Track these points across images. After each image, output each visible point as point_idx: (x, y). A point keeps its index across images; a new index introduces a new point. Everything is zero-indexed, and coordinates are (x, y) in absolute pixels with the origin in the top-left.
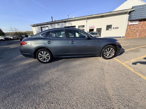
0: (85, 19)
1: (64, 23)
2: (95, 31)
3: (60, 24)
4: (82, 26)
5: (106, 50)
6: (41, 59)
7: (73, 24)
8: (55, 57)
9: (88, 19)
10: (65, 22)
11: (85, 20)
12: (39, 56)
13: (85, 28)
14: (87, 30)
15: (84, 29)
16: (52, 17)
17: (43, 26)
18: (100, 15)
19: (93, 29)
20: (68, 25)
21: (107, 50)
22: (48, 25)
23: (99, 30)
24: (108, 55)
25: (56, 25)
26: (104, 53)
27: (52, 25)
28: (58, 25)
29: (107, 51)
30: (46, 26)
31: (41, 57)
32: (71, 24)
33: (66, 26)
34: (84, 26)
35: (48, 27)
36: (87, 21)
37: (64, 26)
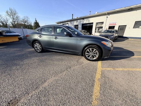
0: (105, 14)
1: (82, 20)
2: (116, 28)
3: (79, 21)
5: (88, 50)
7: (91, 20)
8: (44, 49)
9: (109, 14)
10: (83, 19)
13: (103, 25)
14: (106, 27)
15: (102, 26)
16: (73, 15)
17: (64, 23)
18: (127, 8)
19: (115, 26)
20: (85, 21)
22: (68, 22)
23: (122, 28)
25: (75, 22)
27: (72, 22)
30: (66, 23)
32: (89, 21)
34: (103, 23)
35: (68, 24)
36: (107, 17)
37: (82, 23)
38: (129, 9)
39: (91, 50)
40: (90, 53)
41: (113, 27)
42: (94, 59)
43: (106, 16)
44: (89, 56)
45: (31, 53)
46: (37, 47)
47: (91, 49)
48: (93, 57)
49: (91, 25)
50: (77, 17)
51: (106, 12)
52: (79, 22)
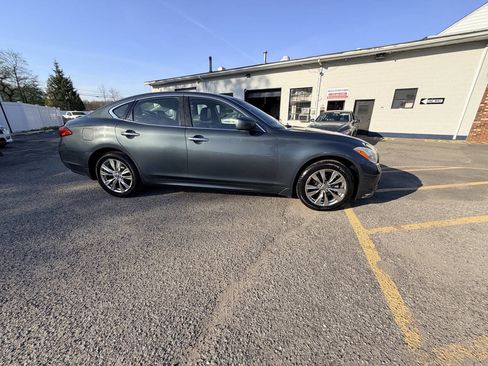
0: (314, 65)
1: (244, 79)
2: (349, 107)
3: (233, 80)
4: (303, 89)
5: (314, 176)
6: (107, 182)
7: (274, 81)
8: (147, 180)
9: (326, 64)
10: (248, 74)
11: (316, 70)
12: (102, 174)
13: (312, 98)
14: (318, 104)
15: (308, 99)
16: (210, 58)
17: (181, 87)
18: (373, 50)
19: (343, 102)
20: (256, 83)
21: (319, 175)
22: (196, 84)
23: (365, 107)
24: (321, 196)
25: (221, 83)
26: (308, 187)
27: (209, 84)
28: (225, 86)
29: (316, 179)
30: (189, 86)
31: (109, 177)
32: (267, 82)
33: (249, 86)
34: (309, 90)
36: (322, 74)
37: (244, 87)
38: (378, 55)
39: (323, 176)
40: (321, 186)
41: (340, 104)
42: (334, 202)
43: (317, 71)
44: (316, 196)
45: (82, 199)
46: (112, 177)
47: (322, 173)
48: (330, 197)
49: (276, 94)
50: (224, 69)
51: (318, 59)
52: (235, 85)
